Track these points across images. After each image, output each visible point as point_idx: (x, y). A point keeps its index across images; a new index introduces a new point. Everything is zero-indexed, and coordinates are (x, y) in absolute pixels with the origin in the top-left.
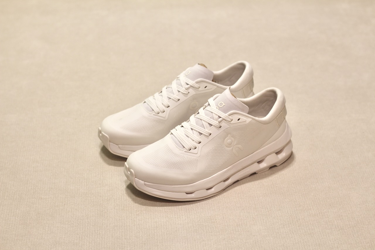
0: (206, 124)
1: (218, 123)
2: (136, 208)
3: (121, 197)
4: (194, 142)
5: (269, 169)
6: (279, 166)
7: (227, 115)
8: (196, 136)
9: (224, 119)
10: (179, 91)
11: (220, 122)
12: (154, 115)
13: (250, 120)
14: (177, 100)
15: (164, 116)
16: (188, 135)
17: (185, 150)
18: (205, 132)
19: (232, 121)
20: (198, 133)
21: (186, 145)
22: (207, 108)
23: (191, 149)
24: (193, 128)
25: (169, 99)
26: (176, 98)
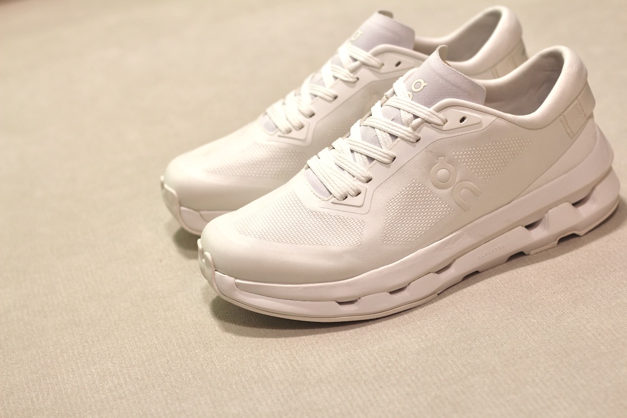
0: (385, 136)
1: (411, 131)
4: (355, 178)
5: (557, 242)
6: (584, 235)
7: (431, 109)
8: (360, 166)
9: (427, 122)
10: (336, 78)
11: (415, 129)
12: (279, 136)
13: (492, 119)
14: (331, 99)
15: (302, 137)
16: (343, 166)
17: (333, 200)
18: (381, 153)
19: (444, 124)
20: (365, 157)
21: (336, 188)
22: (389, 102)
23: (346, 197)
24: (354, 148)
25: (313, 96)
26: (329, 94)
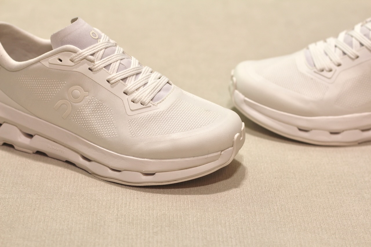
2: (153, 222)
3: (130, 203)
